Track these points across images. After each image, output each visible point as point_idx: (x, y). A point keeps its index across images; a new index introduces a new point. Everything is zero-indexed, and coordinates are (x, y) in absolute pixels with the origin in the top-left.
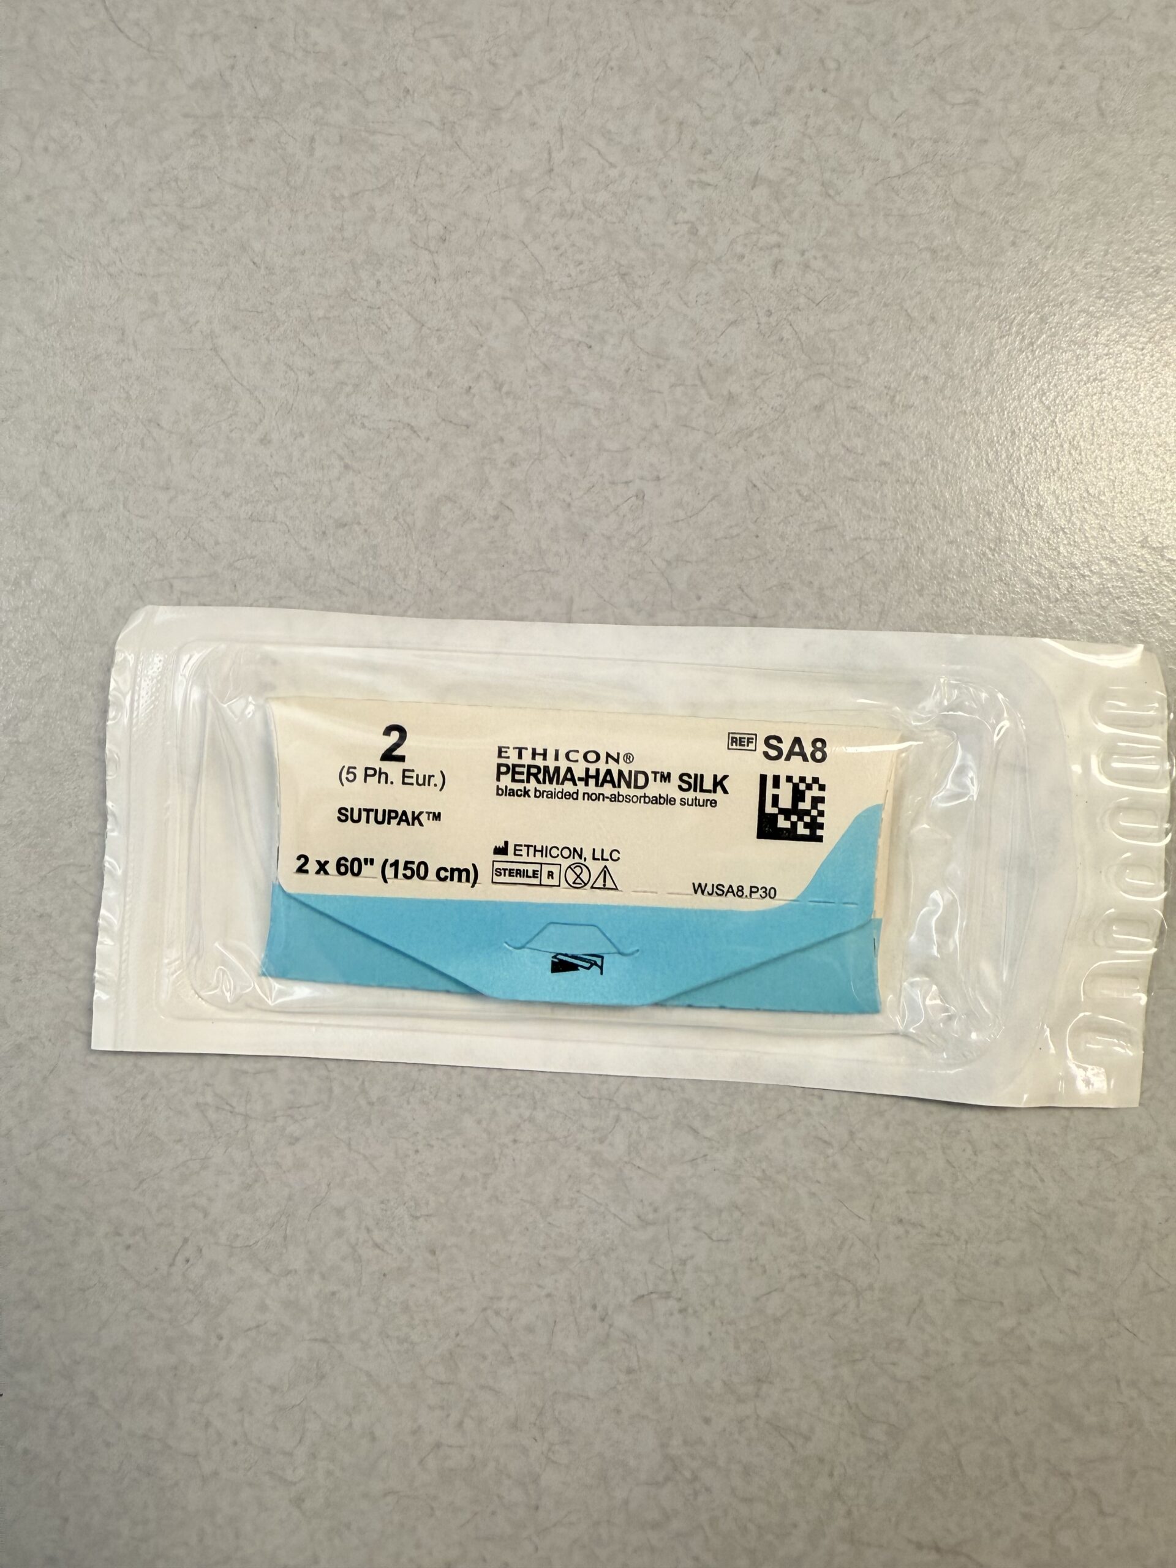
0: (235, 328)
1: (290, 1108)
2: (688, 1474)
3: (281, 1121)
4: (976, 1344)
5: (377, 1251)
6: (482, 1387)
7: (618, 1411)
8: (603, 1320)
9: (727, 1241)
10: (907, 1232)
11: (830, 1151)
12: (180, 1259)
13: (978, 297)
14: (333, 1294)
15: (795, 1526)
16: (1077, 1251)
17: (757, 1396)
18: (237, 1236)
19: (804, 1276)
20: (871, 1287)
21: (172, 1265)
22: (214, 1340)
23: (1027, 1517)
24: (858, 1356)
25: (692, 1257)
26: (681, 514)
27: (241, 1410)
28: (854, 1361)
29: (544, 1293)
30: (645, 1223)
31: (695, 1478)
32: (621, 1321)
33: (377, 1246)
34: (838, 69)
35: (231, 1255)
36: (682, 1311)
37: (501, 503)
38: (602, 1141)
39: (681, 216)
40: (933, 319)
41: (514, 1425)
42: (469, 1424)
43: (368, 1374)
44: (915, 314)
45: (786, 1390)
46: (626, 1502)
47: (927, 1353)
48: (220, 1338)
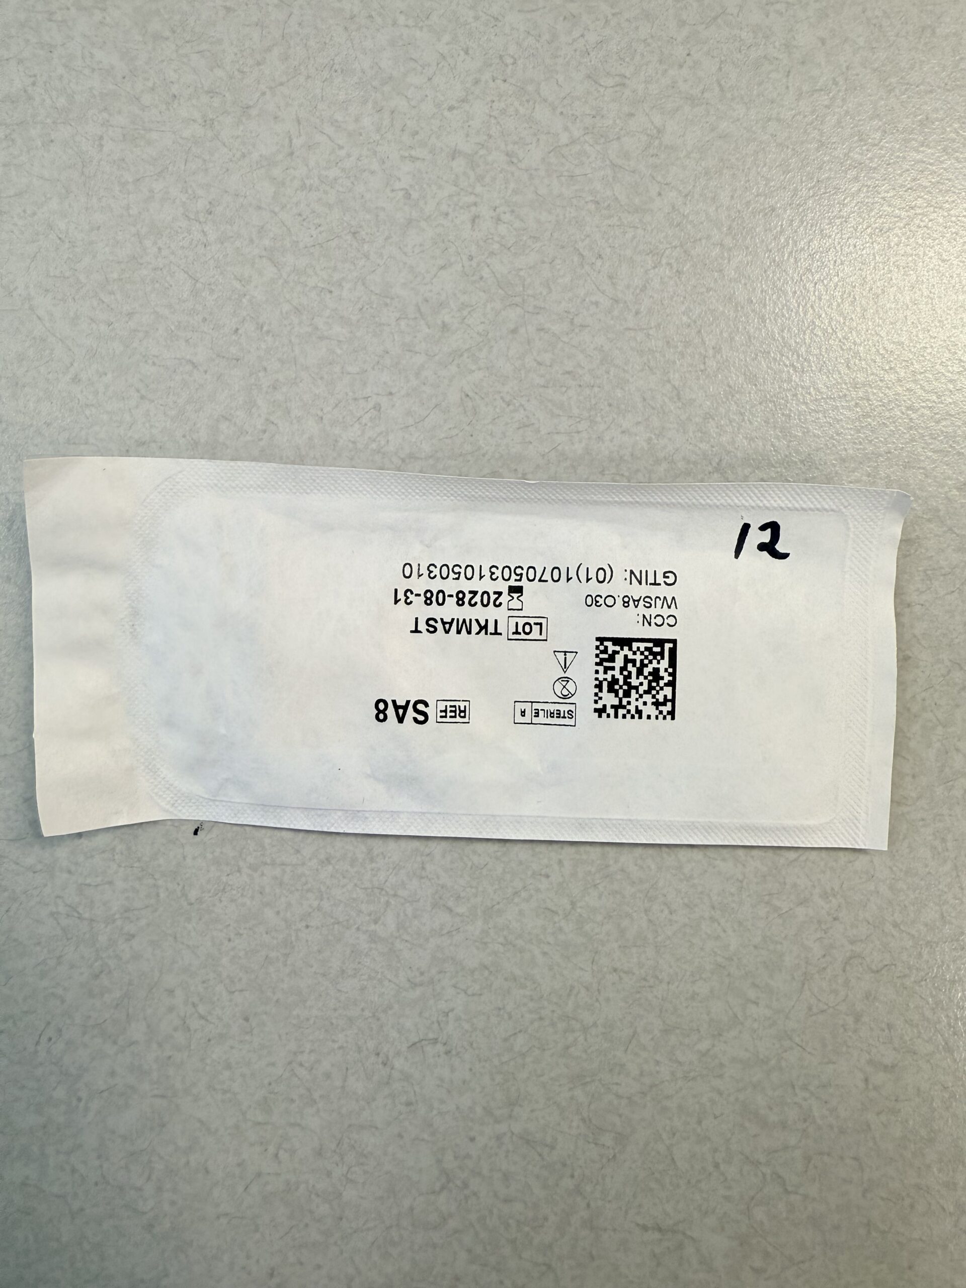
0: (47, 291)
1: (126, 911)
2: (459, 1183)
3: (119, 923)
4: (680, 1063)
5: (202, 1022)
6: (293, 1125)
7: (400, 1136)
8: (385, 1064)
9: (481, 995)
10: (621, 979)
11: (556, 919)
12: (44, 1039)
13: (634, 237)
14: (170, 1057)
15: (546, 1219)
16: (754, 985)
17: (510, 1117)
18: (90, 1017)
19: (541, 1019)
20: (595, 1024)
21: (38, 1043)
22: (74, 1102)
23: (727, 1198)
24: (588, 1079)
25: (452, 1010)
26: (411, 421)
27: (99, 1157)
28: (585, 1084)
29: (336, 1046)
30: (414, 985)
31: (466, 1185)
32: (398, 1063)
33: (202, 1017)
34: (514, 63)
35: (84, 1034)
36: (448, 1053)
37: (267, 420)
38: (376, 922)
39: (398, 185)
40: (600, 256)
41: (319, 1153)
42: (283, 1155)
43: (200, 1121)
44: (585, 253)
45: (532, 1111)
46: (412, 1209)
47: (642, 1074)
48: (79, 1100)
